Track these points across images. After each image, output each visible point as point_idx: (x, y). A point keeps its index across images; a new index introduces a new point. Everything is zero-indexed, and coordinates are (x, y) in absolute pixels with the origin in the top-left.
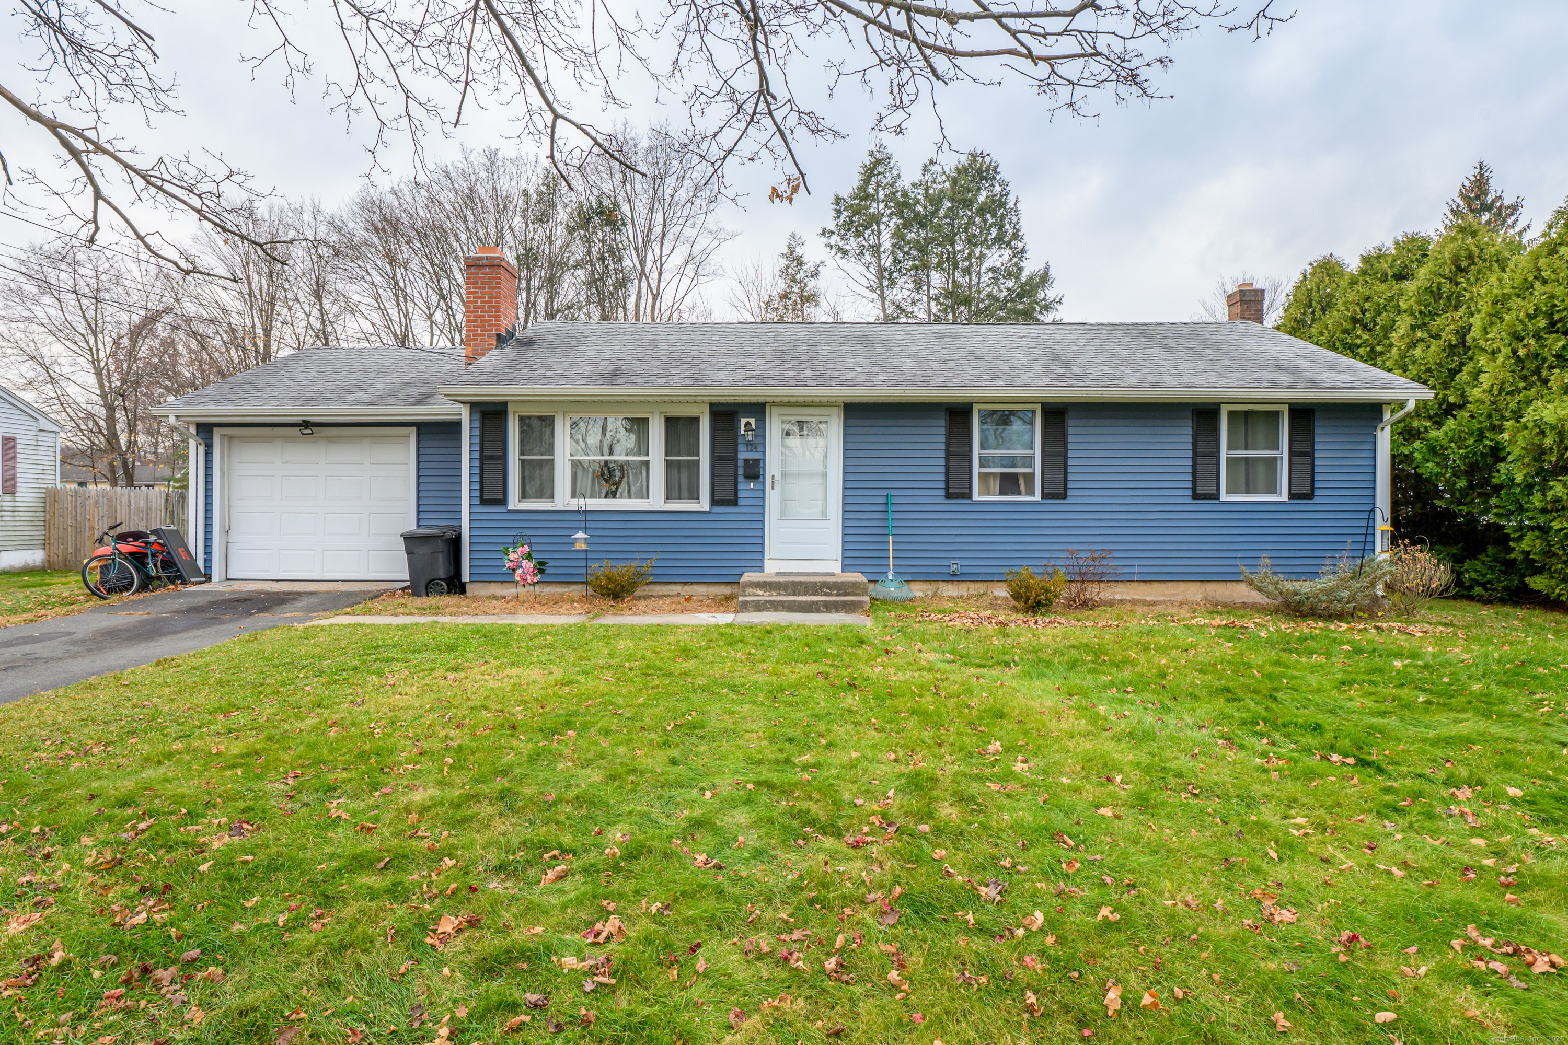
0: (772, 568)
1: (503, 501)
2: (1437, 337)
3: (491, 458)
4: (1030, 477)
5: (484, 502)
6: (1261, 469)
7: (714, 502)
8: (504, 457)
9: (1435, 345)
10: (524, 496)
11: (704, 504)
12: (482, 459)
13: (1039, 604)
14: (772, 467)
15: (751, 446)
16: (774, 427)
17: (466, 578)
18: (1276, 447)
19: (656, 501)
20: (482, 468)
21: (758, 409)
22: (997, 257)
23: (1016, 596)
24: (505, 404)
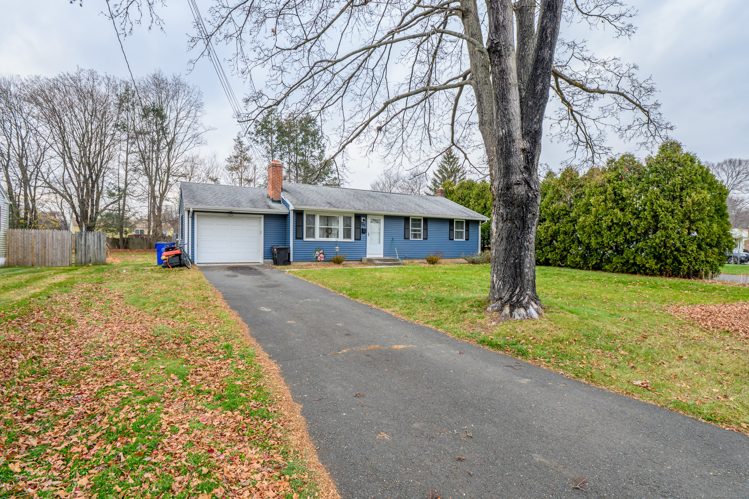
0: (368, 256)
1: (302, 238)
2: (480, 205)
3: (299, 226)
4: (420, 235)
5: (297, 238)
6: (460, 233)
7: (355, 239)
8: (302, 226)
9: (480, 207)
10: (307, 237)
11: (353, 240)
12: (297, 226)
13: (435, 262)
14: (368, 231)
15: (364, 225)
16: (369, 220)
17: (291, 260)
18: (463, 229)
19: (341, 239)
20: (296, 228)
21: (365, 215)
22: (316, 153)
23: (427, 261)
24: (303, 211)
